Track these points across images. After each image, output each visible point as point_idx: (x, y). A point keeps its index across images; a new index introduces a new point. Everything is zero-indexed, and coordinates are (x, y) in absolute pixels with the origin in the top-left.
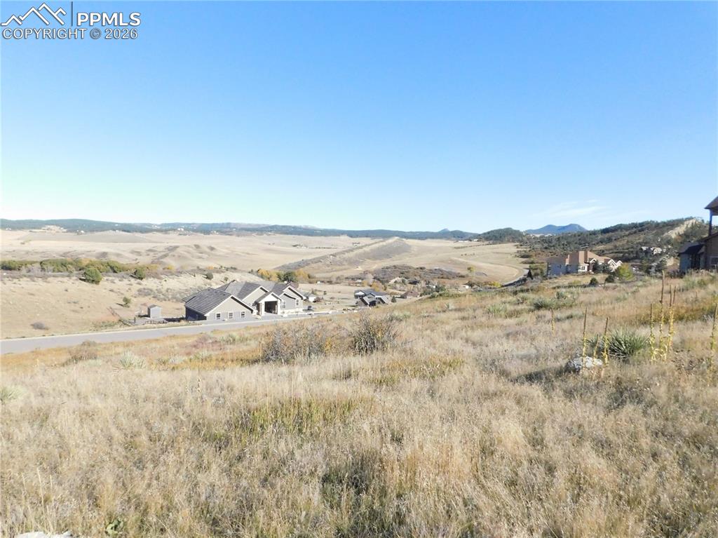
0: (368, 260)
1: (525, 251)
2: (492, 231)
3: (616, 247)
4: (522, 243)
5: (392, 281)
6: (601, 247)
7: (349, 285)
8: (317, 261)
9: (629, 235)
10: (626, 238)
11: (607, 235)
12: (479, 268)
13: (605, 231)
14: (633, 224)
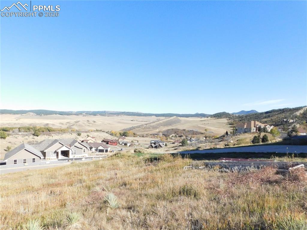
0: (162, 127)
1: (231, 122)
2: (217, 113)
3: (272, 119)
4: (230, 118)
5: (171, 136)
6: (265, 120)
7: (151, 138)
8: (139, 127)
9: (278, 114)
10: (276, 115)
11: (268, 114)
12: (210, 129)
13: (267, 113)
14: (279, 109)
